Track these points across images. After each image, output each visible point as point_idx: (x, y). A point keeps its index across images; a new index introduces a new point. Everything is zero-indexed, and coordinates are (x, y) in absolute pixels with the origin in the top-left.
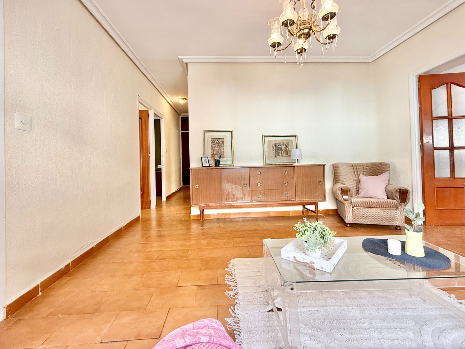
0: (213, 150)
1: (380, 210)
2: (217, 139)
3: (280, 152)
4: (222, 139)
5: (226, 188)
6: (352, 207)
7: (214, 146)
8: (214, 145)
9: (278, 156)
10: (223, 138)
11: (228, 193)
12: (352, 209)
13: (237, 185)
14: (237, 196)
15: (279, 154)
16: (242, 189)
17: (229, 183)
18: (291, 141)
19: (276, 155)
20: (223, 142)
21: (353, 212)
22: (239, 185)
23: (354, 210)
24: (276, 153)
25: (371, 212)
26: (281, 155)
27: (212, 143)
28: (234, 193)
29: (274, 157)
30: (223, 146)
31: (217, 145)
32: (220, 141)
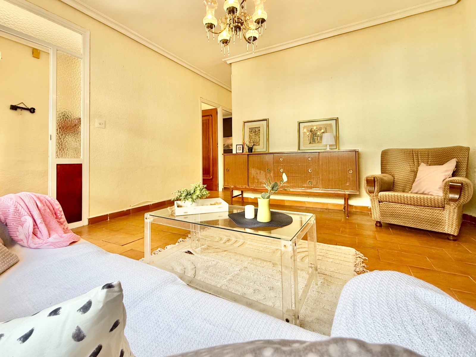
0: (250, 139)
1: (417, 208)
2: (254, 128)
3: (316, 138)
4: (258, 128)
5: (252, 173)
6: (379, 202)
7: (251, 135)
8: (252, 133)
9: (313, 142)
10: (260, 127)
11: (254, 177)
12: (379, 204)
13: (261, 171)
14: (261, 181)
15: (314, 140)
16: (266, 175)
17: (254, 168)
18: (329, 126)
19: (312, 141)
20: (259, 130)
21: (380, 208)
22: (263, 170)
23: (382, 206)
24: (312, 139)
25: (403, 210)
26: (317, 141)
27: (250, 132)
28: (258, 178)
29: (309, 143)
30: (259, 135)
31: (254, 134)
32: (256, 130)
